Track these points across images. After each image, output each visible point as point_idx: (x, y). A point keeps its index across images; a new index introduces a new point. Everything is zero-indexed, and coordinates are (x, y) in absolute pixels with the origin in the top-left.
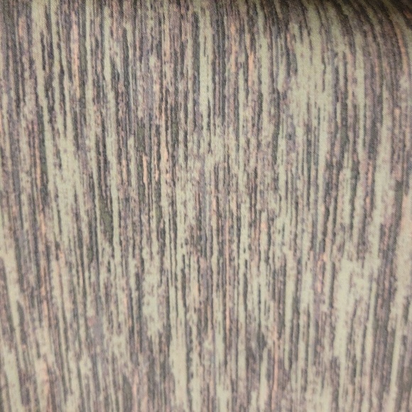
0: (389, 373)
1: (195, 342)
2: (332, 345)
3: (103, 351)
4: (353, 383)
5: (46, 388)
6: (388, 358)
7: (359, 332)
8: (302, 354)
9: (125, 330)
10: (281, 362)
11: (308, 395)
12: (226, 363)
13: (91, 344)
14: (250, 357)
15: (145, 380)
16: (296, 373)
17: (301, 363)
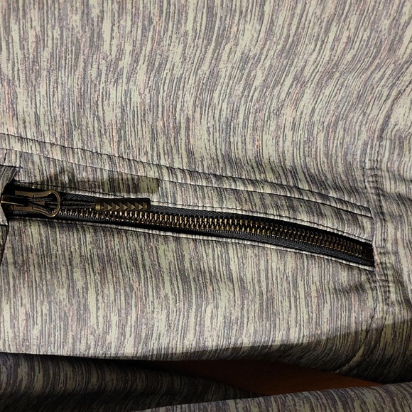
0: (212, 37)
1: (116, 21)
2: (185, 23)
3: (67, 24)
4: (194, 42)
5: (34, 45)
6: (212, 29)
7: (199, 15)
8: (170, 29)
9: (80, 12)
10: (159, 32)
11: (171, 48)
12: (131, 32)
13: (61, 19)
14: (144, 28)
15: (88, 40)
16: (166, 38)
17: (170, 33)
